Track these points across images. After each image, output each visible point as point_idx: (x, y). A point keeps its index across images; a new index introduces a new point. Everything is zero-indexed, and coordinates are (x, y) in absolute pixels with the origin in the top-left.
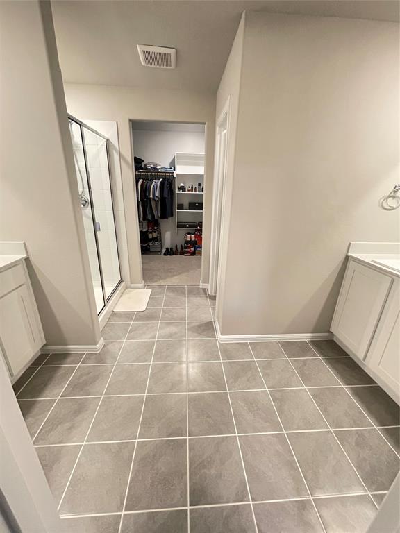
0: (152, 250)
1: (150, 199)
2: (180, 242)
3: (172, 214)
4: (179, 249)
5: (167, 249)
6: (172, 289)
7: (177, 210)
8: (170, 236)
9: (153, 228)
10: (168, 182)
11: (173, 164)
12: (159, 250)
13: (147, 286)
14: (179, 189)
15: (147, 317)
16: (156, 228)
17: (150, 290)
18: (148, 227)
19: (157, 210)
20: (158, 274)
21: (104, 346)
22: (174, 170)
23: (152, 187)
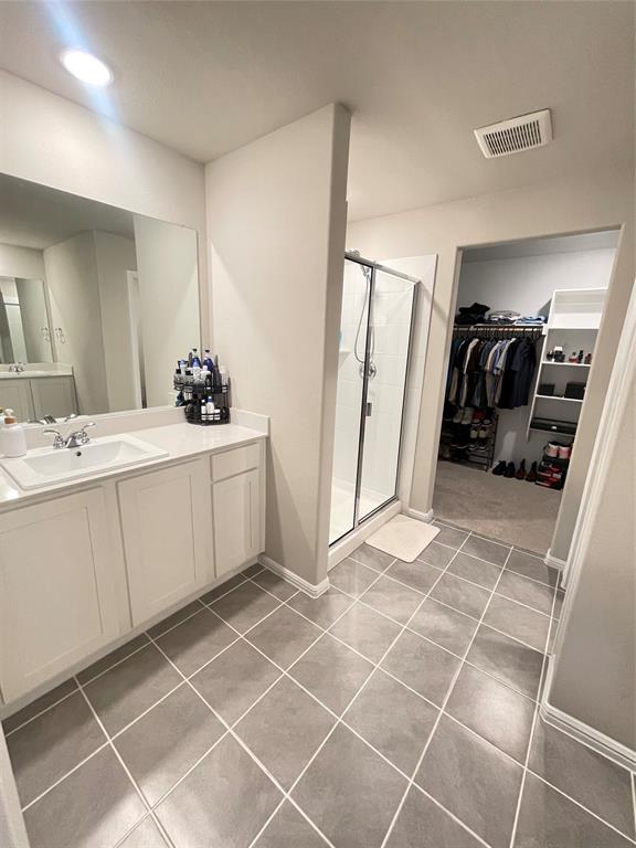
0: (472, 459)
1: (485, 372)
2: (533, 454)
3: (525, 401)
4: (528, 469)
5: (502, 463)
6: (480, 544)
7: (536, 395)
8: (512, 440)
9: (482, 422)
10: (527, 345)
11: (545, 312)
12: (485, 461)
13: (435, 521)
14: (549, 357)
15: (409, 576)
16: (487, 421)
17: (438, 530)
18: (474, 417)
19: (495, 392)
20: (466, 504)
21: (327, 593)
22: (546, 321)
23: (493, 351)
